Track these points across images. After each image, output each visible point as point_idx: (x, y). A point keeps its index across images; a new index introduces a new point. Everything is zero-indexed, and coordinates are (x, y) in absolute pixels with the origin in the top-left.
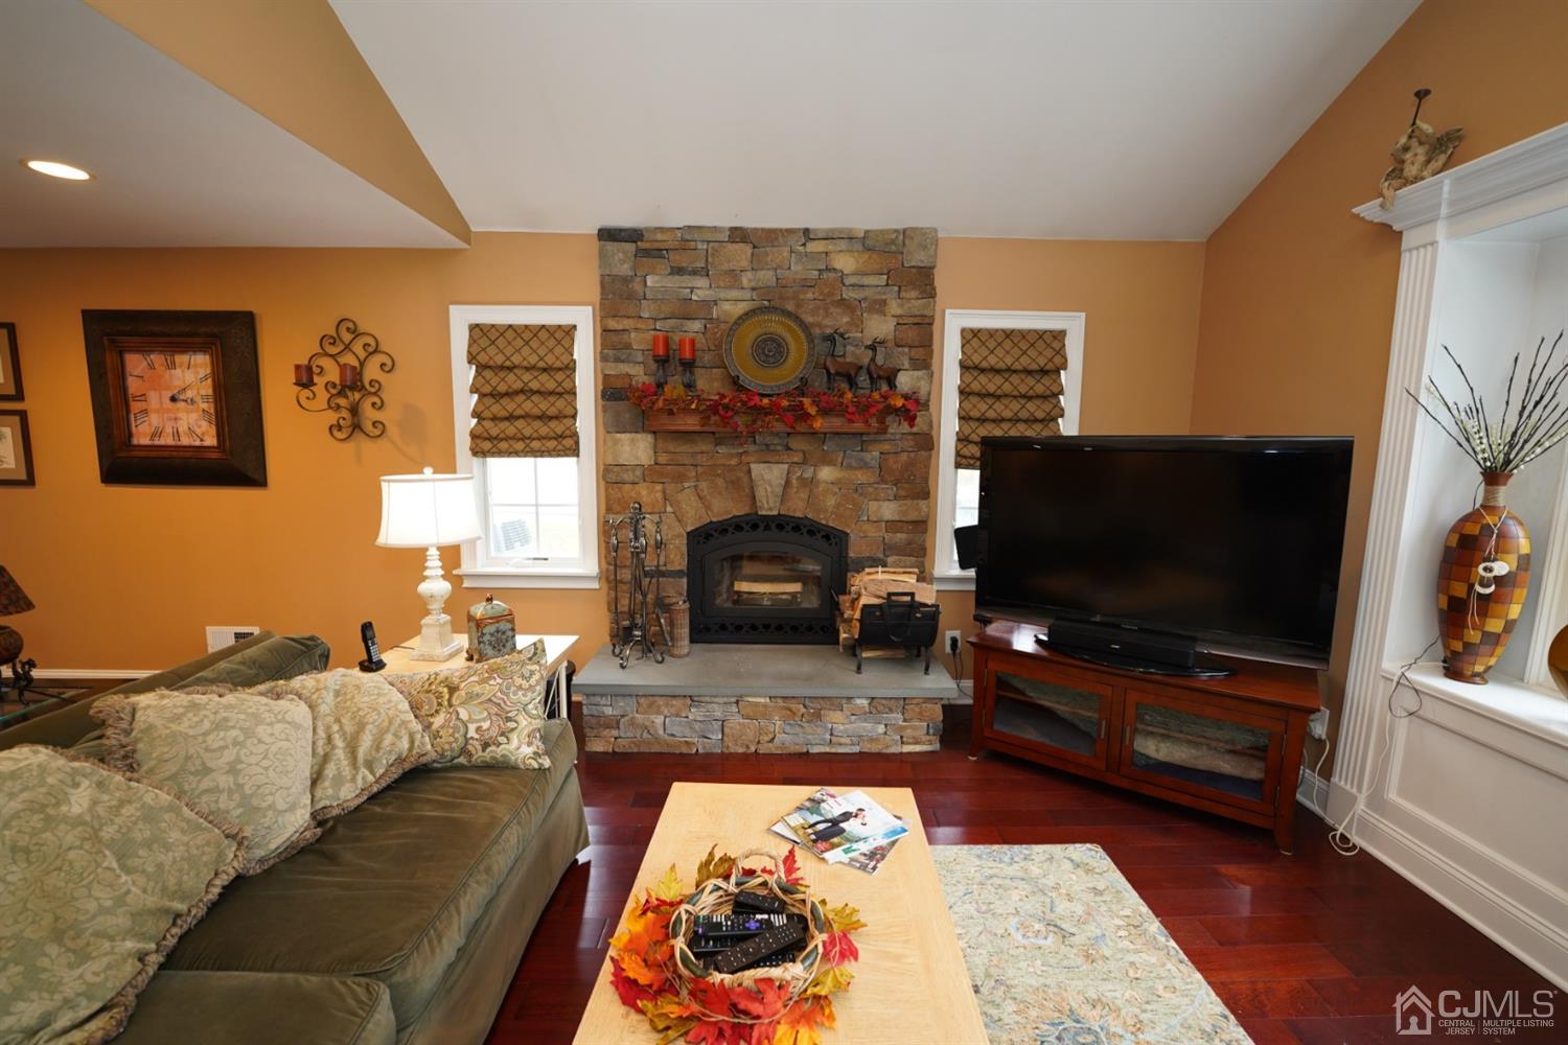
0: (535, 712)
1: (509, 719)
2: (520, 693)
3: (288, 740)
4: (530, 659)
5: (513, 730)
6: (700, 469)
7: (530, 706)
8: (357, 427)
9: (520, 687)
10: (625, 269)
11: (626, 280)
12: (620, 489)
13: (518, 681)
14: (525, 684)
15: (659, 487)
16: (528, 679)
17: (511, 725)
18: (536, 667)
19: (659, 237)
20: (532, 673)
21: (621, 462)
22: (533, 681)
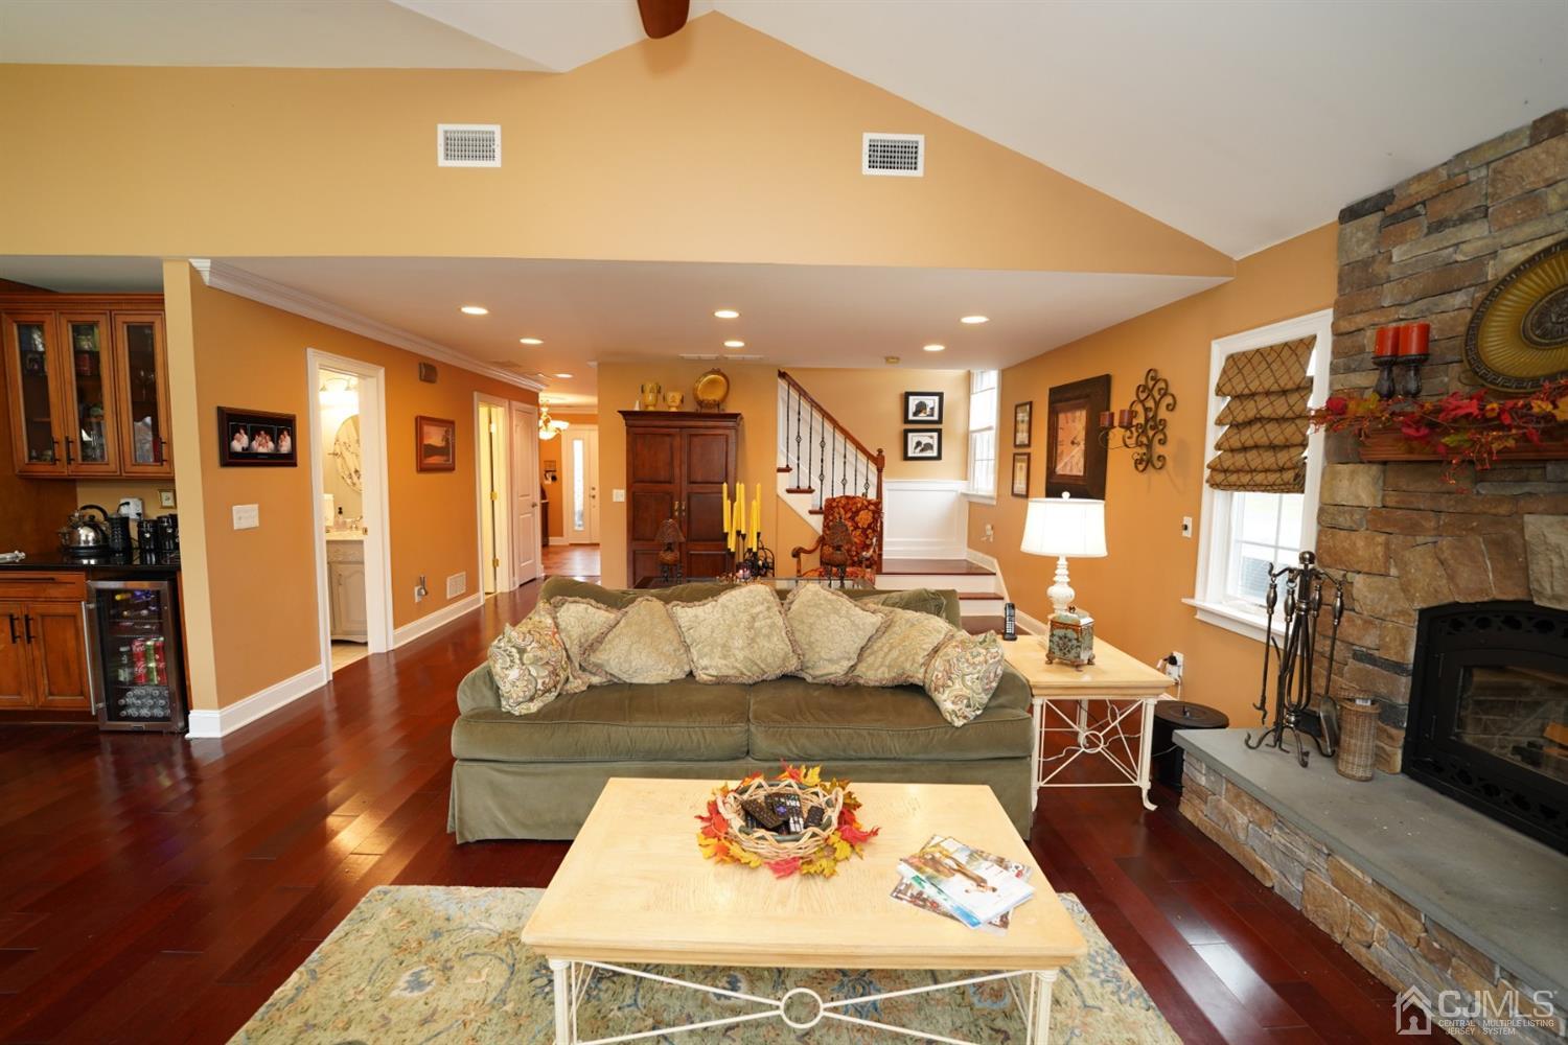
0: (969, 683)
1: (950, 678)
2: (966, 665)
3: (844, 627)
4: (981, 643)
5: (949, 687)
6: (1444, 519)
7: (967, 678)
8: (1149, 462)
9: (967, 660)
10: (1364, 250)
11: (1366, 264)
12: (1333, 536)
13: (968, 656)
14: (971, 661)
15: (1381, 539)
16: (974, 657)
17: (950, 683)
18: (984, 651)
19: (1414, 189)
20: (979, 654)
21: (1339, 500)
22: (977, 660)
